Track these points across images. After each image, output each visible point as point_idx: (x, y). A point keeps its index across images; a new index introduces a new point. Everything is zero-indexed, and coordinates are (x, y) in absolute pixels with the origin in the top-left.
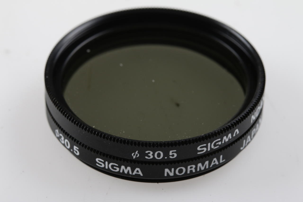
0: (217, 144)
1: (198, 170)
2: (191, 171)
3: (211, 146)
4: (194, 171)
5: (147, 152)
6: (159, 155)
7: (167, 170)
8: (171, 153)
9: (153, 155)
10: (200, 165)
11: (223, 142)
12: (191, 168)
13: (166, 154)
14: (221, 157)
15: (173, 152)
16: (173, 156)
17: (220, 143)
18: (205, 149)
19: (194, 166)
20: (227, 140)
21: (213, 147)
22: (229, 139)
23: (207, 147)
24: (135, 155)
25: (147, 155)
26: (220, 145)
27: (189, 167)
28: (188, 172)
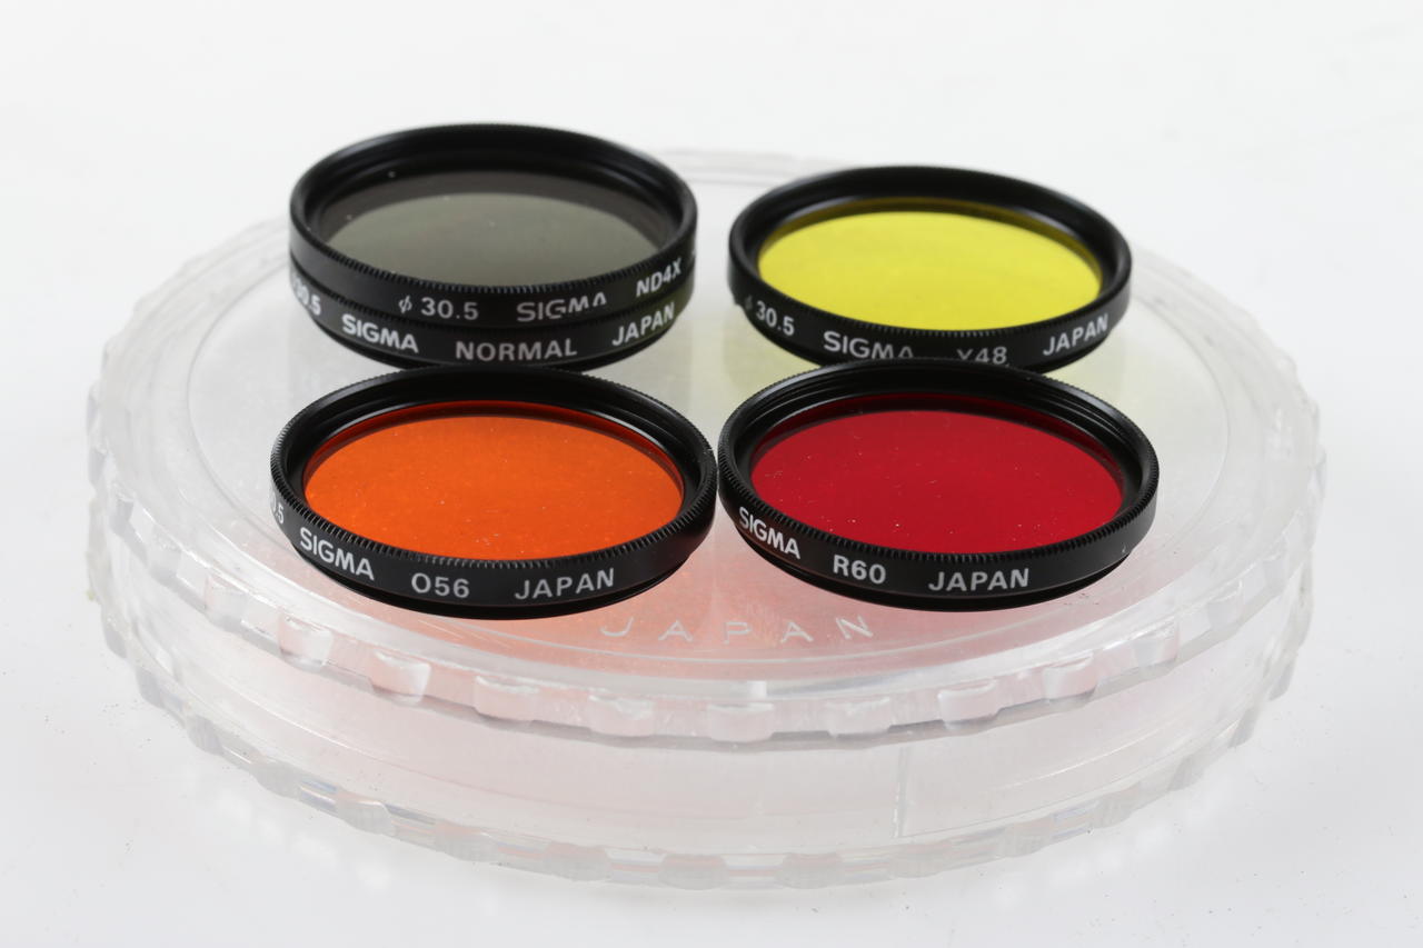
0: (558, 309)
1: (521, 357)
2: (506, 356)
3: (544, 311)
4: (512, 358)
5: (425, 300)
6: (445, 309)
7: (460, 346)
8: (467, 309)
9: (436, 307)
10: (523, 347)
11: (570, 310)
12: (507, 349)
13: (459, 309)
14: (568, 342)
15: (471, 307)
16: (471, 314)
17: (563, 310)
18: (533, 314)
19: (512, 347)
20: (579, 309)
21: (548, 313)
22: (583, 308)
23: (535, 309)
24: (405, 305)
25: (424, 306)
26: (563, 315)
27: (502, 346)
28: (501, 358)
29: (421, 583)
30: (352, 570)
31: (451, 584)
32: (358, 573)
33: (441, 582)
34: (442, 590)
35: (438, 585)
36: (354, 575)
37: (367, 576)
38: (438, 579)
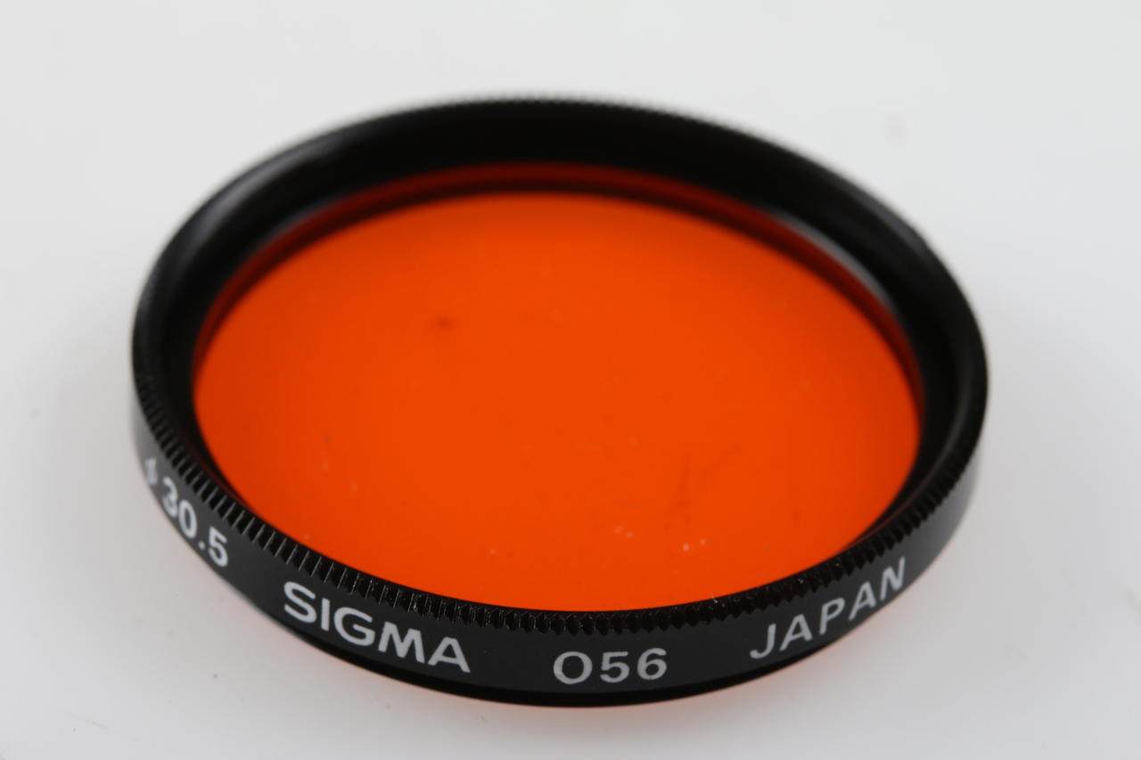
29: (573, 667)
30: (420, 657)
31: (632, 662)
32: (433, 662)
33: (613, 660)
34: (615, 672)
35: (606, 666)
36: (425, 665)
37: (457, 667)
38: (607, 656)
